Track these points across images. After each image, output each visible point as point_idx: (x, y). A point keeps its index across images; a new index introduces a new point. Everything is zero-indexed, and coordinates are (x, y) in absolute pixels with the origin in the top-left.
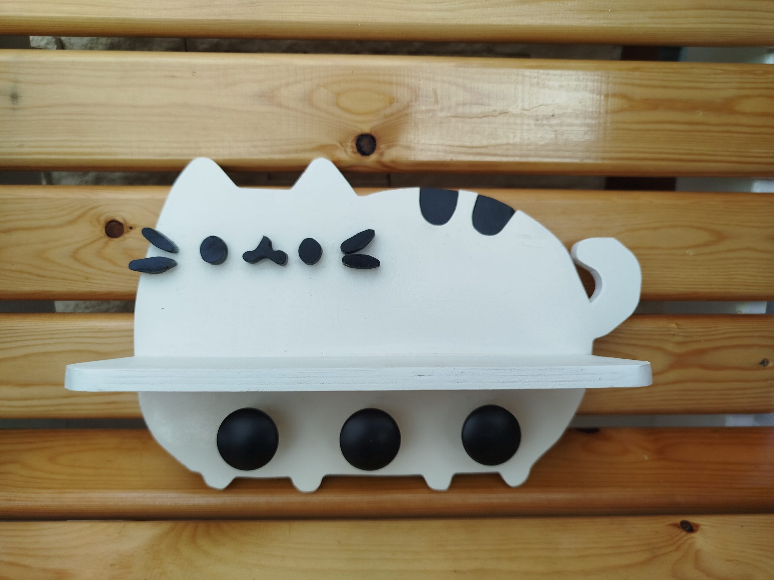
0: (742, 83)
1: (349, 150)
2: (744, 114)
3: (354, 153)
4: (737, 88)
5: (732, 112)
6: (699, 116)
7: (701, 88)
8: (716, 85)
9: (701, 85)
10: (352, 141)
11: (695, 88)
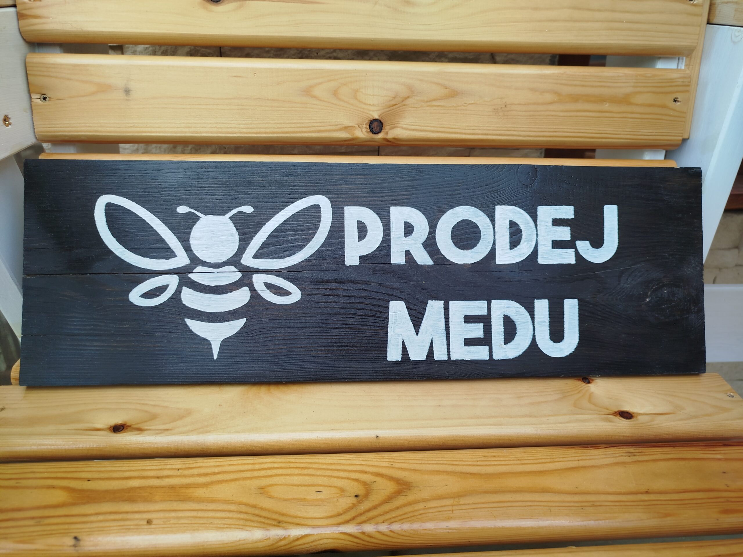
0: (637, 83)
1: (364, 130)
2: (637, 105)
3: (367, 132)
4: (634, 87)
5: (630, 104)
6: (606, 106)
7: (609, 87)
8: (619, 85)
9: (609, 84)
10: (366, 124)
11: (604, 87)
